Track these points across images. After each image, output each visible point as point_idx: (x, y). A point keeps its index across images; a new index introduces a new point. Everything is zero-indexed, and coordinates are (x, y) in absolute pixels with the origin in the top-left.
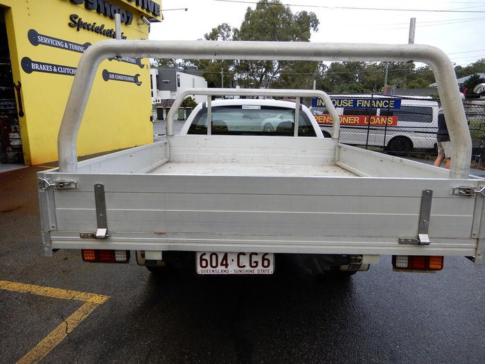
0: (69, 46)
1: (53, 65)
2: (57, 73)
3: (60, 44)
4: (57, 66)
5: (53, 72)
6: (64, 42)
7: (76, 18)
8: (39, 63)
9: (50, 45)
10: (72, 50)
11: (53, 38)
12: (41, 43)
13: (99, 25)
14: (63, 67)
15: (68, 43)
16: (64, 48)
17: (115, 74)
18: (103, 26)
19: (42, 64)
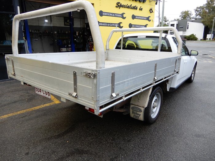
0: (115, 15)
1: (107, 23)
2: (109, 26)
3: (111, 15)
4: (109, 24)
5: (107, 26)
6: (113, 14)
7: (119, 4)
8: (102, 23)
9: (107, 16)
10: (116, 17)
11: (108, 13)
12: (104, 15)
13: (129, 5)
14: (111, 23)
15: (115, 14)
16: (113, 16)
17: (135, 25)
18: (131, 5)
19: (103, 23)
